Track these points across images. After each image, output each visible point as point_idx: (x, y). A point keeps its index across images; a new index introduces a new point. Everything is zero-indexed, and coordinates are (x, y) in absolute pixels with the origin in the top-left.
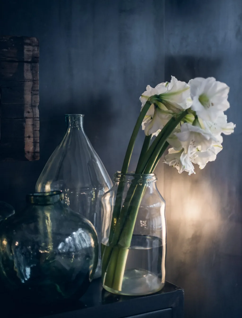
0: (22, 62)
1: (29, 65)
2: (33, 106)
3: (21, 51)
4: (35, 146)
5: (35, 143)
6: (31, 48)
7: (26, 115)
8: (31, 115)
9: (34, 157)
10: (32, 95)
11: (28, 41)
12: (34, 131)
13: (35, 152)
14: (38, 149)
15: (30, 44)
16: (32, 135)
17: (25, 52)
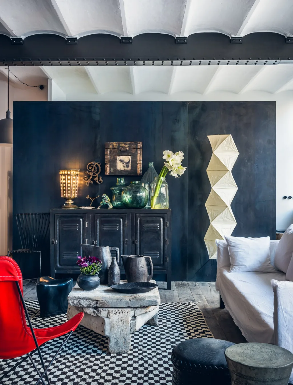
0: (137, 149)
1: (139, 149)
2: (140, 160)
3: (137, 146)
4: (140, 171)
5: (140, 170)
6: (139, 145)
7: (138, 163)
8: (139, 163)
9: (140, 174)
10: (140, 157)
11: (139, 143)
12: (140, 167)
13: (140, 173)
14: (141, 172)
15: (139, 144)
16: (139, 168)
17: (138, 146)
